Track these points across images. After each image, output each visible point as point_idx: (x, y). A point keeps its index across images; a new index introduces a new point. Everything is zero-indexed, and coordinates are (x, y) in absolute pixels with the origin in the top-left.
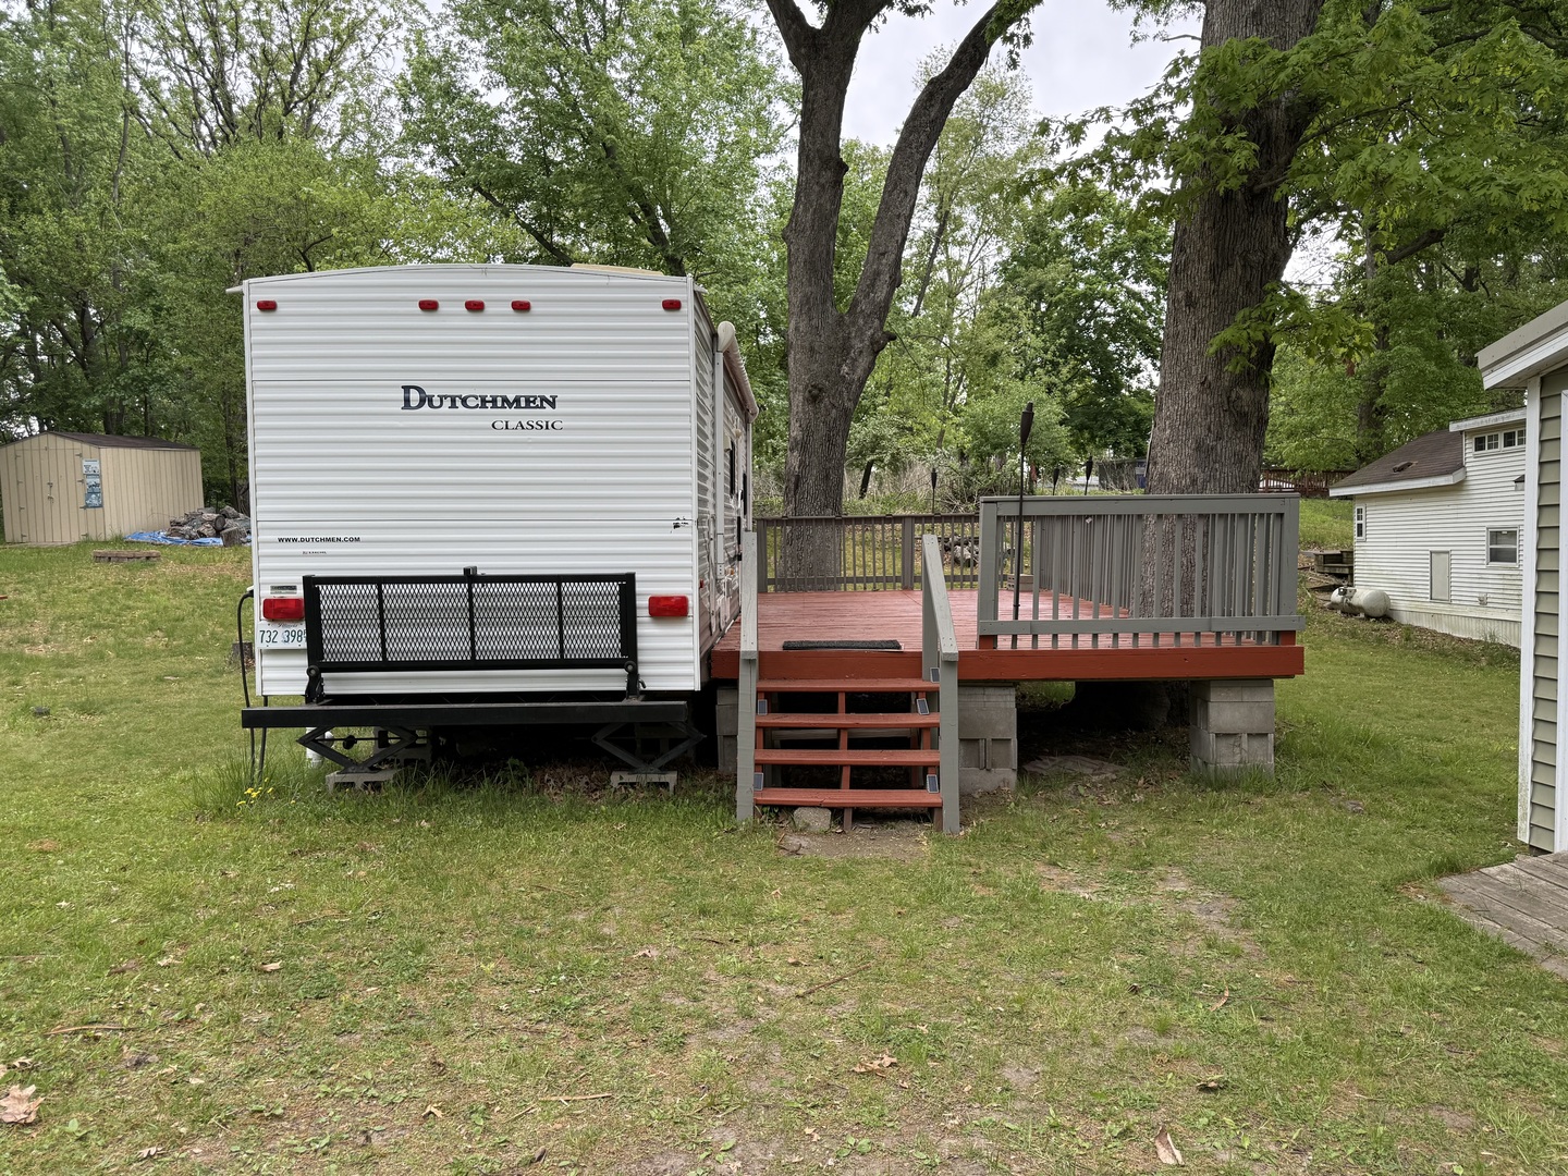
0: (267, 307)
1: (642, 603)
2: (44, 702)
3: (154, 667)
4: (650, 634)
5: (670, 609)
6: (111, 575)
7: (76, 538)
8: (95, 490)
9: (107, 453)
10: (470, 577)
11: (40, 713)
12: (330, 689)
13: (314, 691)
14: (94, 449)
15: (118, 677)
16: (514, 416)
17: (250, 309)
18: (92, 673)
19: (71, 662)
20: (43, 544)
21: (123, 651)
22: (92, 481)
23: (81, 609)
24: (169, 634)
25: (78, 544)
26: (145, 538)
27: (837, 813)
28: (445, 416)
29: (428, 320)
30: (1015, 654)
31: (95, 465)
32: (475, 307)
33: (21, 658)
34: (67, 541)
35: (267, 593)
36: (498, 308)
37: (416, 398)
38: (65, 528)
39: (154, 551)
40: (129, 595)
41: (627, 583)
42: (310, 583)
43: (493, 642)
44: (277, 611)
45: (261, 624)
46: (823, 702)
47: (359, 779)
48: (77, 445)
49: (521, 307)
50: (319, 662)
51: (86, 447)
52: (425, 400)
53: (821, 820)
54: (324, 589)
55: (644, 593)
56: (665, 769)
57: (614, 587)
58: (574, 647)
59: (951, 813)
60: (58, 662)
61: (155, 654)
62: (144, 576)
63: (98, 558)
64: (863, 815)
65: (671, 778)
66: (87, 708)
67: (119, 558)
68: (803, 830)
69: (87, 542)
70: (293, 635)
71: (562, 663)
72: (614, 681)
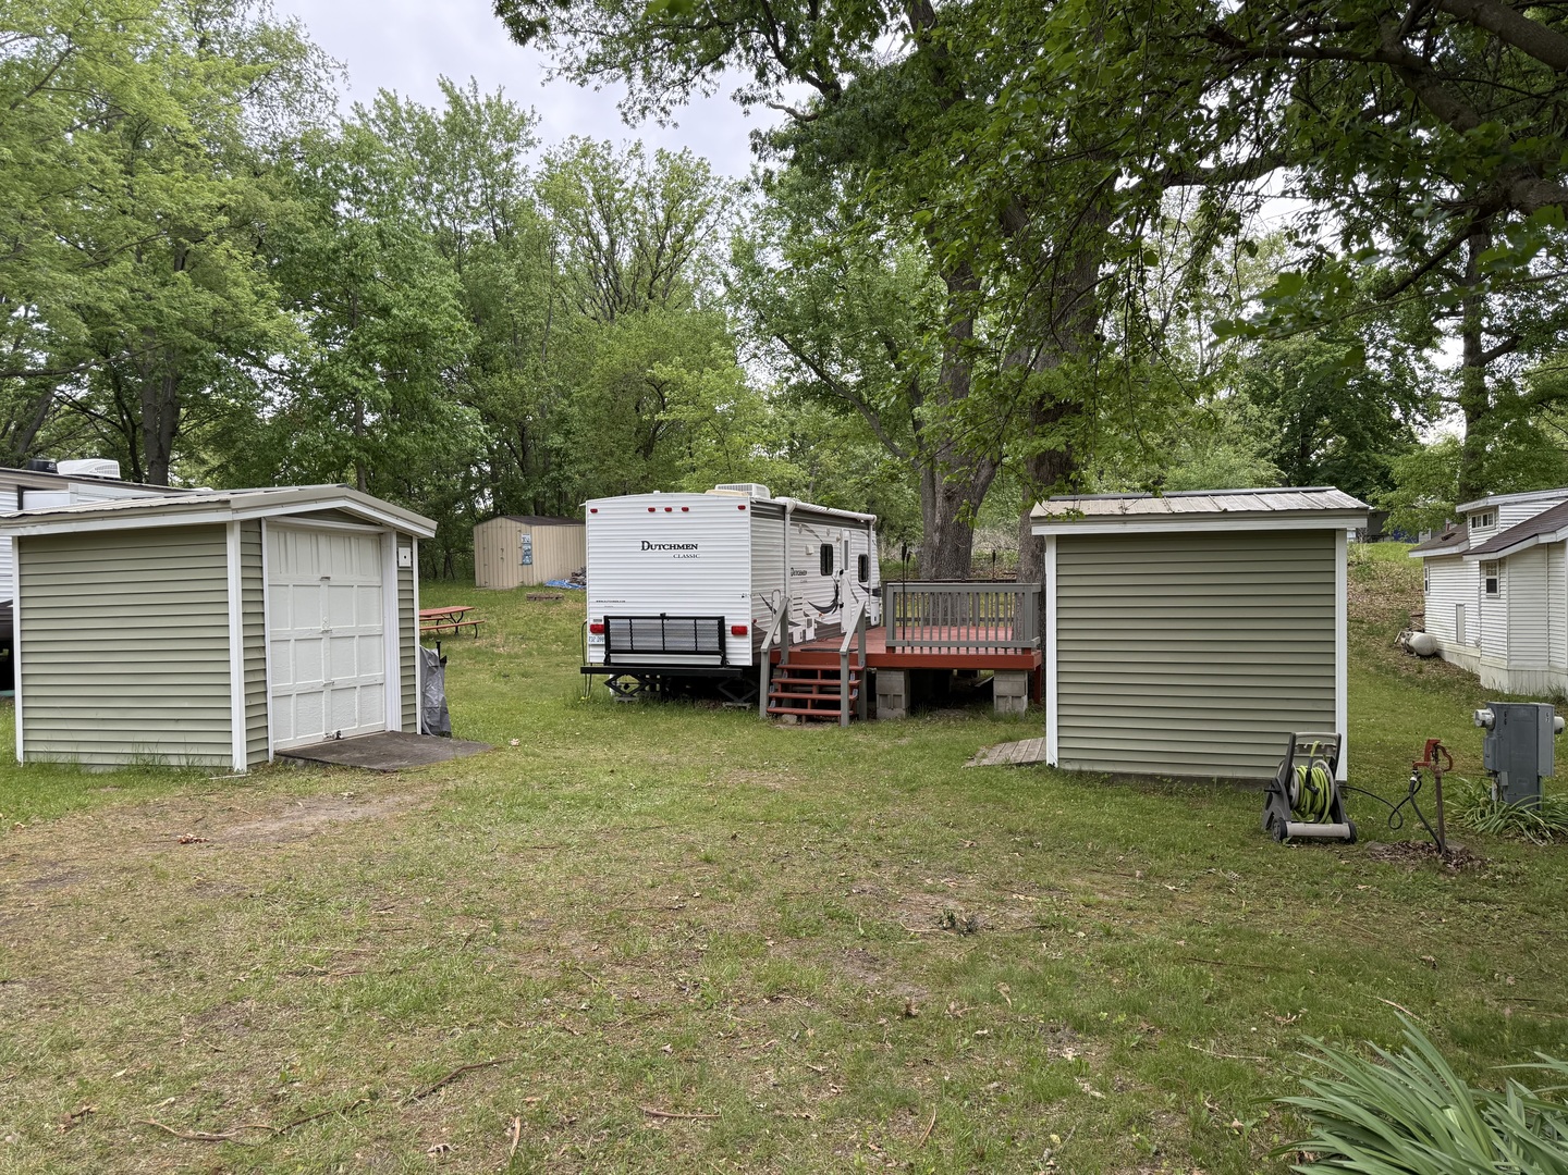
0: (594, 511)
1: (728, 628)
2: (507, 672)
3: (555, 660)
4: (733, 643)
5: (739, 631)
6: (534, 609)
7: (516, 584)
8: (528, 553)
9: (535, 529)
10: (663, 617)
11: (505, 676)
12: (613, 661)
13: (607, 660)
14: (528, 527)
15: (540, 663)
16: (682, 552)
17: (588, 512)
18: (527, 661)
19: (517, 656)
20: (498, 588)
21: (541, 652)
22: (526, 547)
23: (520, 629)
24: (565, 644)
25: (518, 588)
26: (557, 584)
27: (799, 717)
28: (657, 553)
29: (651, 515)
30: (903, 656)
31: (528, 537)
32: (668, 510)
33: (493, 653)
34: (511, 586)
35: (592, 622)
36: (677, 510)
37: (647, 546)
38: (510, 578)
39: (561, 594)
40: (545, 621)
41: (721, 620)
42: (607, 619)
43: (671, 644)
44: (595, 629)
45: (589, 634)
46: (812, 674)
47: (626, 700)
48: (519, 524)
49: (685, 510)
50: (609, 650)
51: (523, 525)
52: (650, 546)
53: (793, 719)
54: (611, 621)
55: (729, 625)
56: (745, 701)
57: (716, 622)
58: (701, 647)
59: (845, 718)
60: (509, 656)
61: (556, 654)
62: (554, 609)
63: (529, 598)
64: (811, 719)
65: (748, 705)
66: (525, 675)
67: (541, 598)
68: (786, 723)
69: (522, 587)
70: (600, 639)
71: (696, 652)
72: (715, 660)
